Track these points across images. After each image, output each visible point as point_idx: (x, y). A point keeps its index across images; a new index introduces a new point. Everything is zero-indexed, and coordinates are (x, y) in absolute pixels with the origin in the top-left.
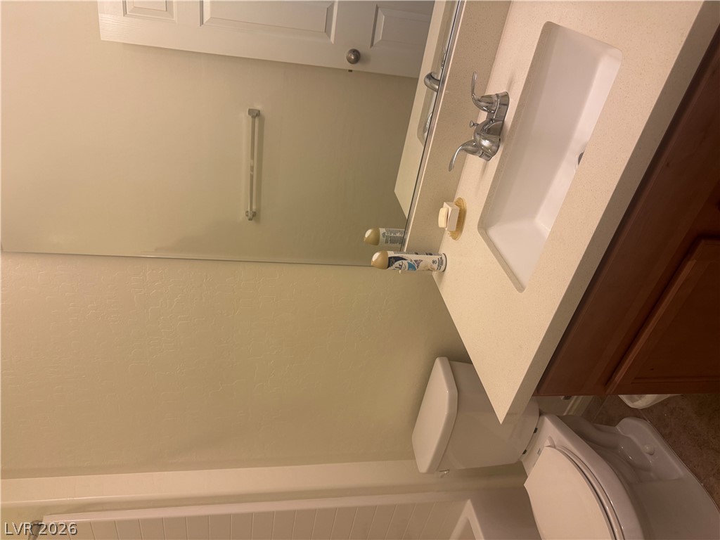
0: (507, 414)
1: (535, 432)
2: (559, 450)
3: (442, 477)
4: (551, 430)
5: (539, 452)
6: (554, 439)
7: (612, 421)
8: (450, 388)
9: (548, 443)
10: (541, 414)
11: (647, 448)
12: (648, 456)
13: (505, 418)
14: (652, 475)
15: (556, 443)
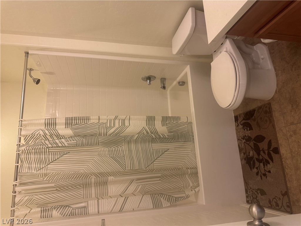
0: (212, 41)
1: (222, 44)
2: (228, 53)
3: (181, 56)
4: (228, 45)
5: (220, 53)
6: (228, 49)
7: (253, 44)
8: (192, 23)
9: (225, 50)
10: (226, 38)
11: (262, 57)
12: (261, 59)
13: (211, 42)
14: (259, 66)
15: (228, 50)
